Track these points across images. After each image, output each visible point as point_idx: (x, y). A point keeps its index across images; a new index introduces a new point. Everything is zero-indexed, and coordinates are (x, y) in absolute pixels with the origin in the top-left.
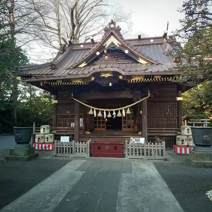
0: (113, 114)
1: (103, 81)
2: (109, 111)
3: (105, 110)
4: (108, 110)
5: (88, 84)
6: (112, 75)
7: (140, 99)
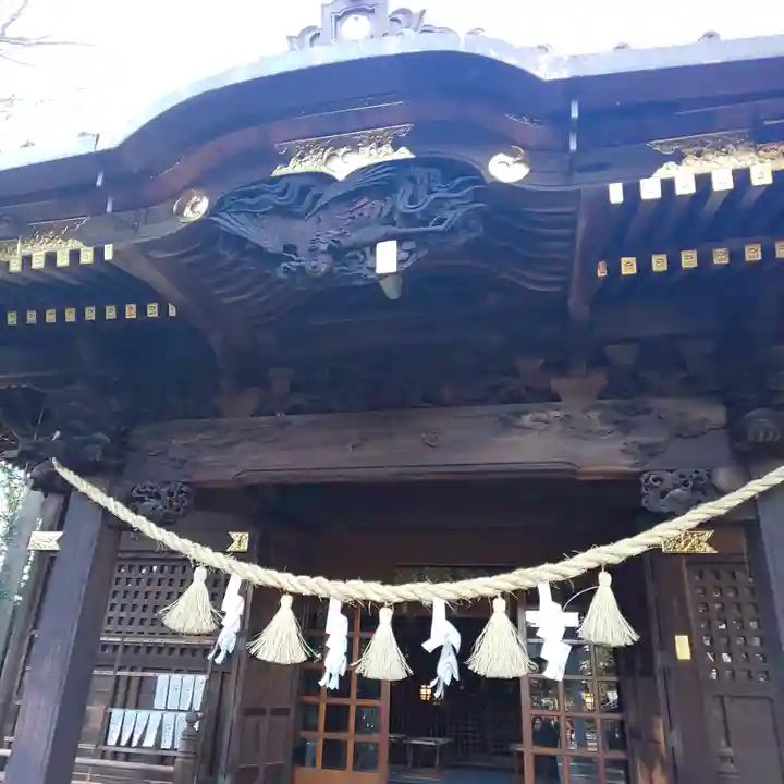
0: (429, 646)
1: (302, 231)
2: (377, 606)
3: (338, 592)
4: (372, 590)
5: (172, 312)
6: (404, 153)
7: (722, 477)
